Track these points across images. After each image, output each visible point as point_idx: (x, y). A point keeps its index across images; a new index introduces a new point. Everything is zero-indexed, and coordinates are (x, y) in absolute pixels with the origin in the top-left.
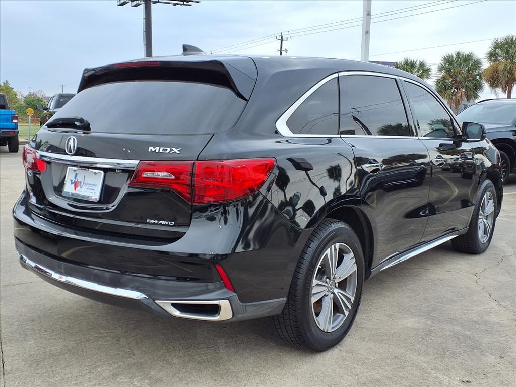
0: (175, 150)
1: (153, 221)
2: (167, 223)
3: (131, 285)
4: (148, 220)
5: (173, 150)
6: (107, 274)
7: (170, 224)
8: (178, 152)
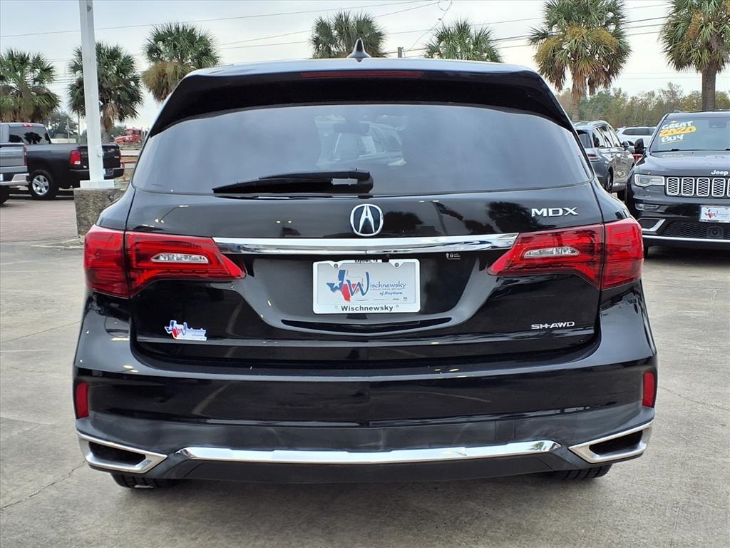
0: (571, 211)
1: (542, 326)
2: (564, 326)
3: (537, 432)
4: (533, 326)
5: (567, 211)
6: (491, 425)
7: (568, 326)
8: (574, 213)
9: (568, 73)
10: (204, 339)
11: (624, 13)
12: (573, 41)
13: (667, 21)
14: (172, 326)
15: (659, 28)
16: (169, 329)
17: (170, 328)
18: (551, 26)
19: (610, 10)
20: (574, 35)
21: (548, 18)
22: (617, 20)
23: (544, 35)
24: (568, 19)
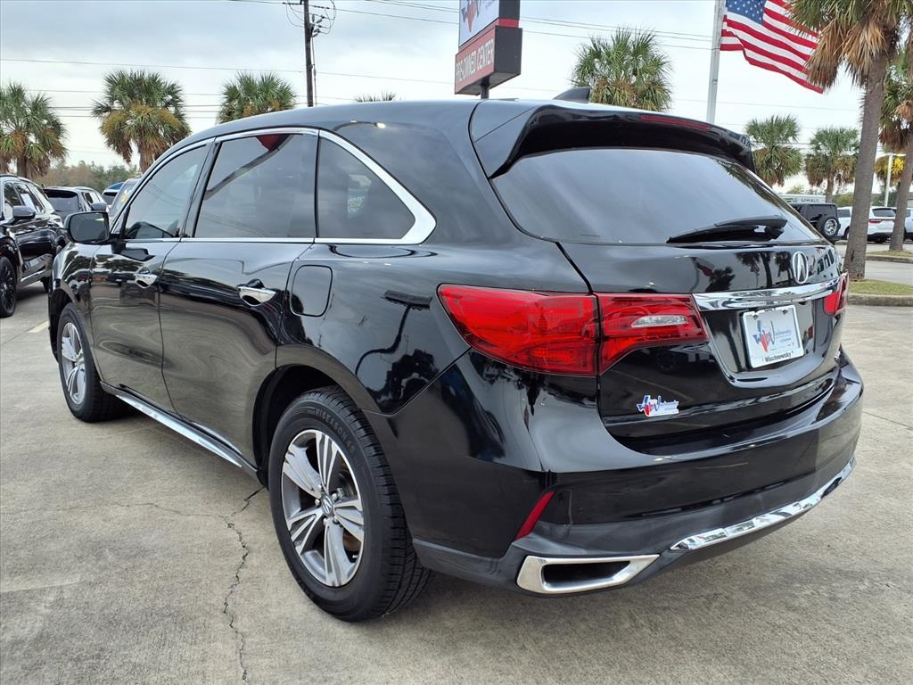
9: (134, 146)
10: (677, 411)
11: (182, 97)
12: (140, 117)
13: (221, 109)
14: (646, 401)
15: (215, 115)
16: (641, 407)
17: (643, 405)
18: (112, 100)
19: (170, 93)
20: (139, 113)
21: (109, 93)
22: (175, 102)
23: (108, 109)
24: (132, 95)
